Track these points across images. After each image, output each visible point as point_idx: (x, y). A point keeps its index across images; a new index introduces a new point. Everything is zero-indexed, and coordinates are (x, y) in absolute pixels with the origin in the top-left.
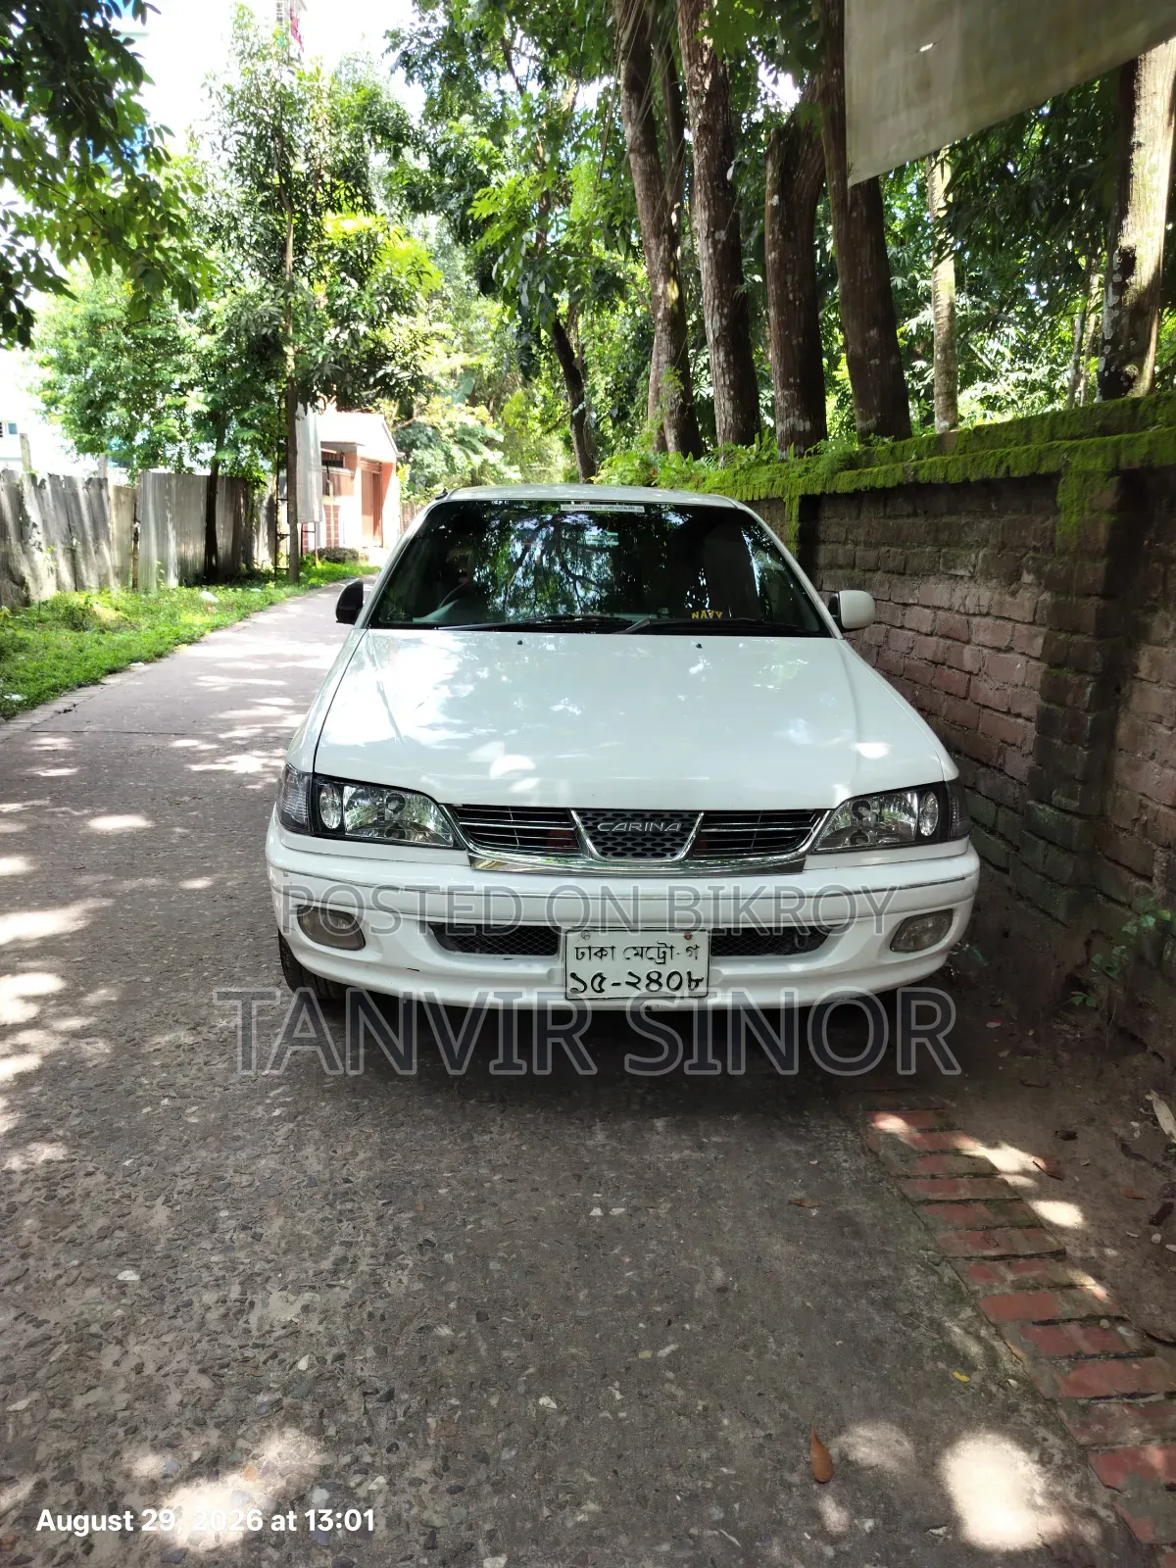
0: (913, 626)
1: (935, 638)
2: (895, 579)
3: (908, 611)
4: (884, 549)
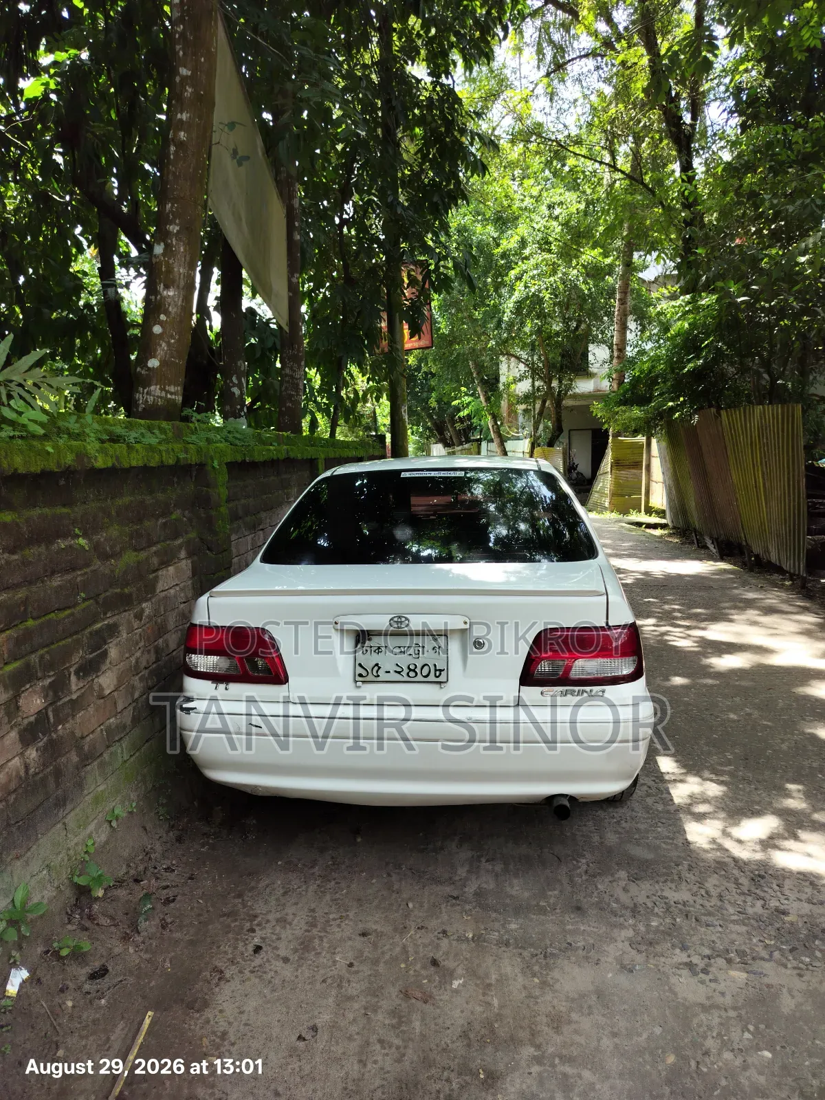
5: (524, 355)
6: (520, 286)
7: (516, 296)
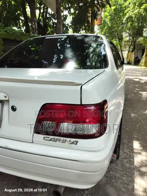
5: (128, 31)
6: (128, 14)
7: (127, 17)
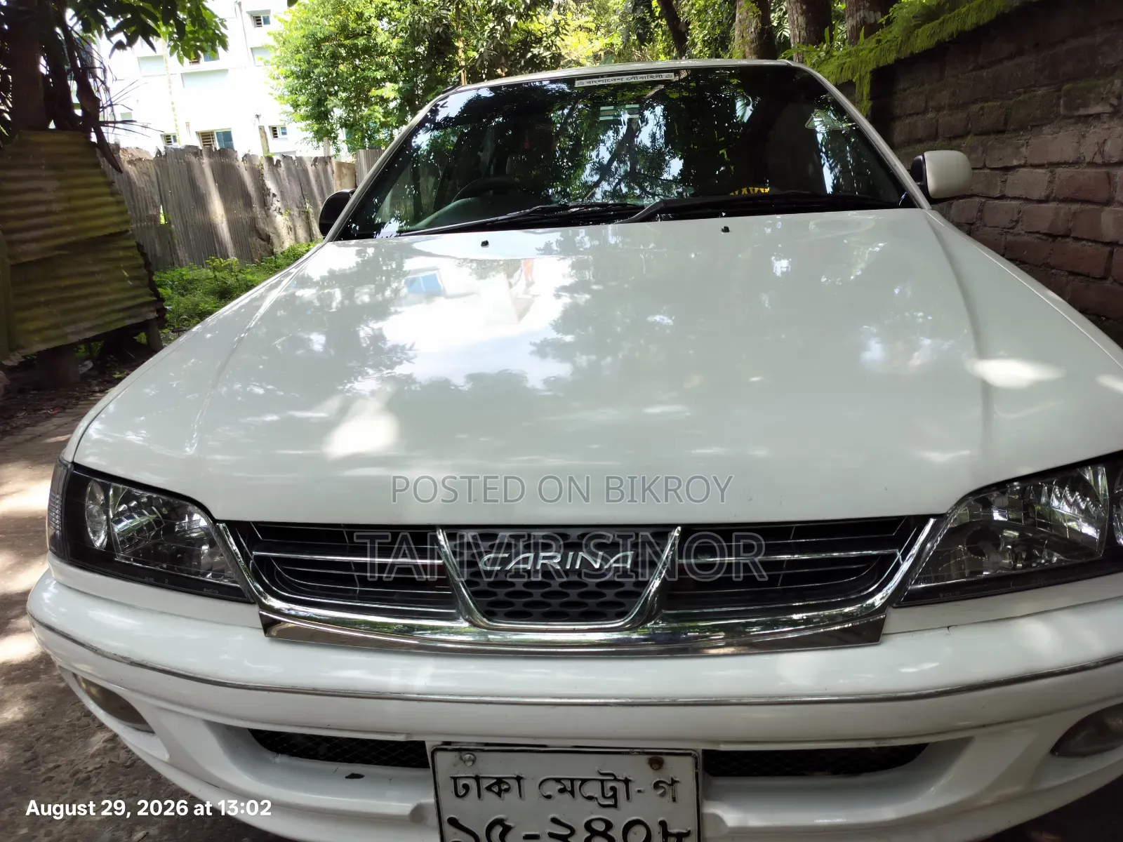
0: (1017, 193)
1: (1052, 205)
2: (991, 141)
3: (1011, 177)
4: (976, 107)
